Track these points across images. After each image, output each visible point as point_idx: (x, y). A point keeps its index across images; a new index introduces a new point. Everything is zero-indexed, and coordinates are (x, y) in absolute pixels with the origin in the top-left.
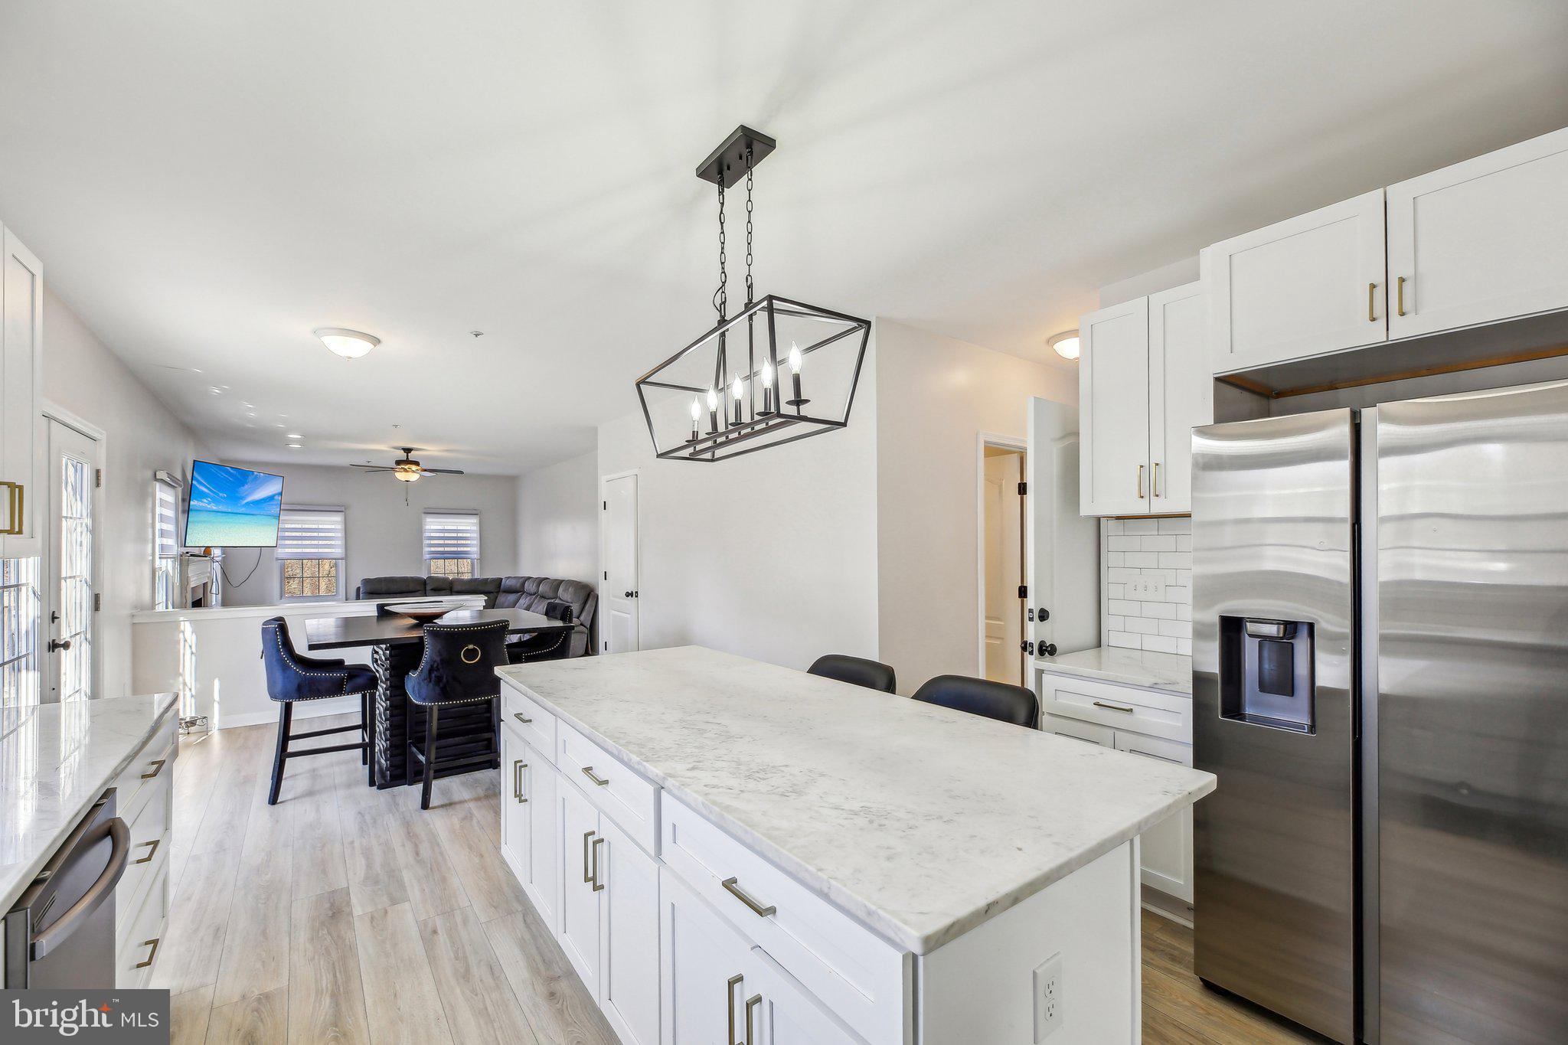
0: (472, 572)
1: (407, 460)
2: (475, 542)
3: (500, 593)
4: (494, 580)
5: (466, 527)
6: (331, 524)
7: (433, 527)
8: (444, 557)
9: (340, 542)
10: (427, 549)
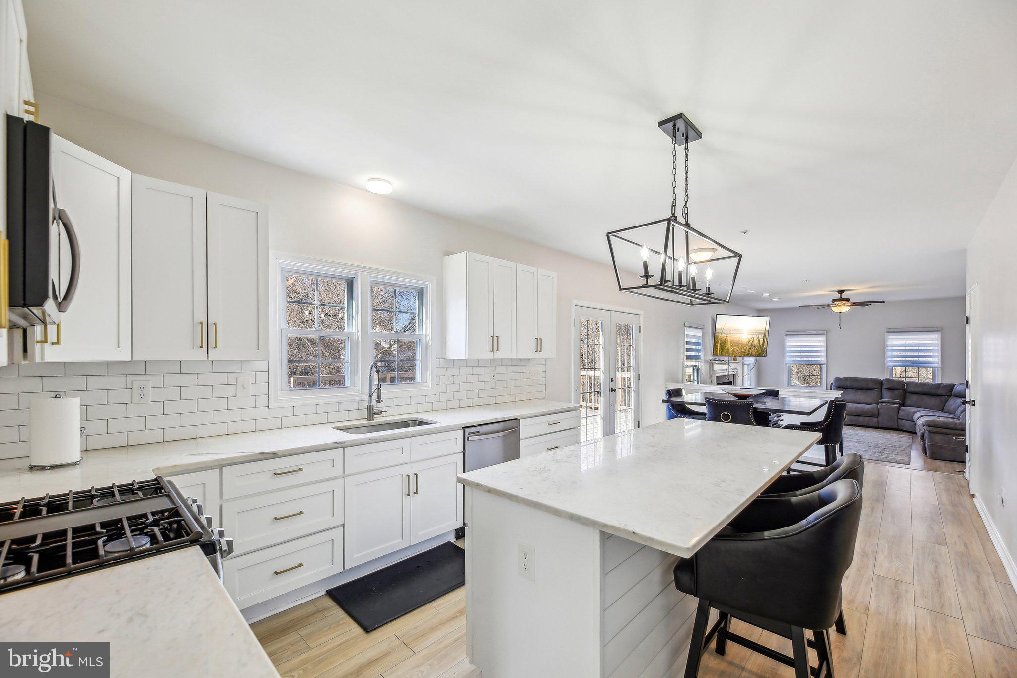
0: (933, 378)
1: (841, 298)
2: (936, 354)
3: (951, 397)
4: (947, 386)
5: (928, 342)
6: (818, 342)
7: (895, 343)
8: (906, 365)
9: (824, 354)
10: (890, 359)
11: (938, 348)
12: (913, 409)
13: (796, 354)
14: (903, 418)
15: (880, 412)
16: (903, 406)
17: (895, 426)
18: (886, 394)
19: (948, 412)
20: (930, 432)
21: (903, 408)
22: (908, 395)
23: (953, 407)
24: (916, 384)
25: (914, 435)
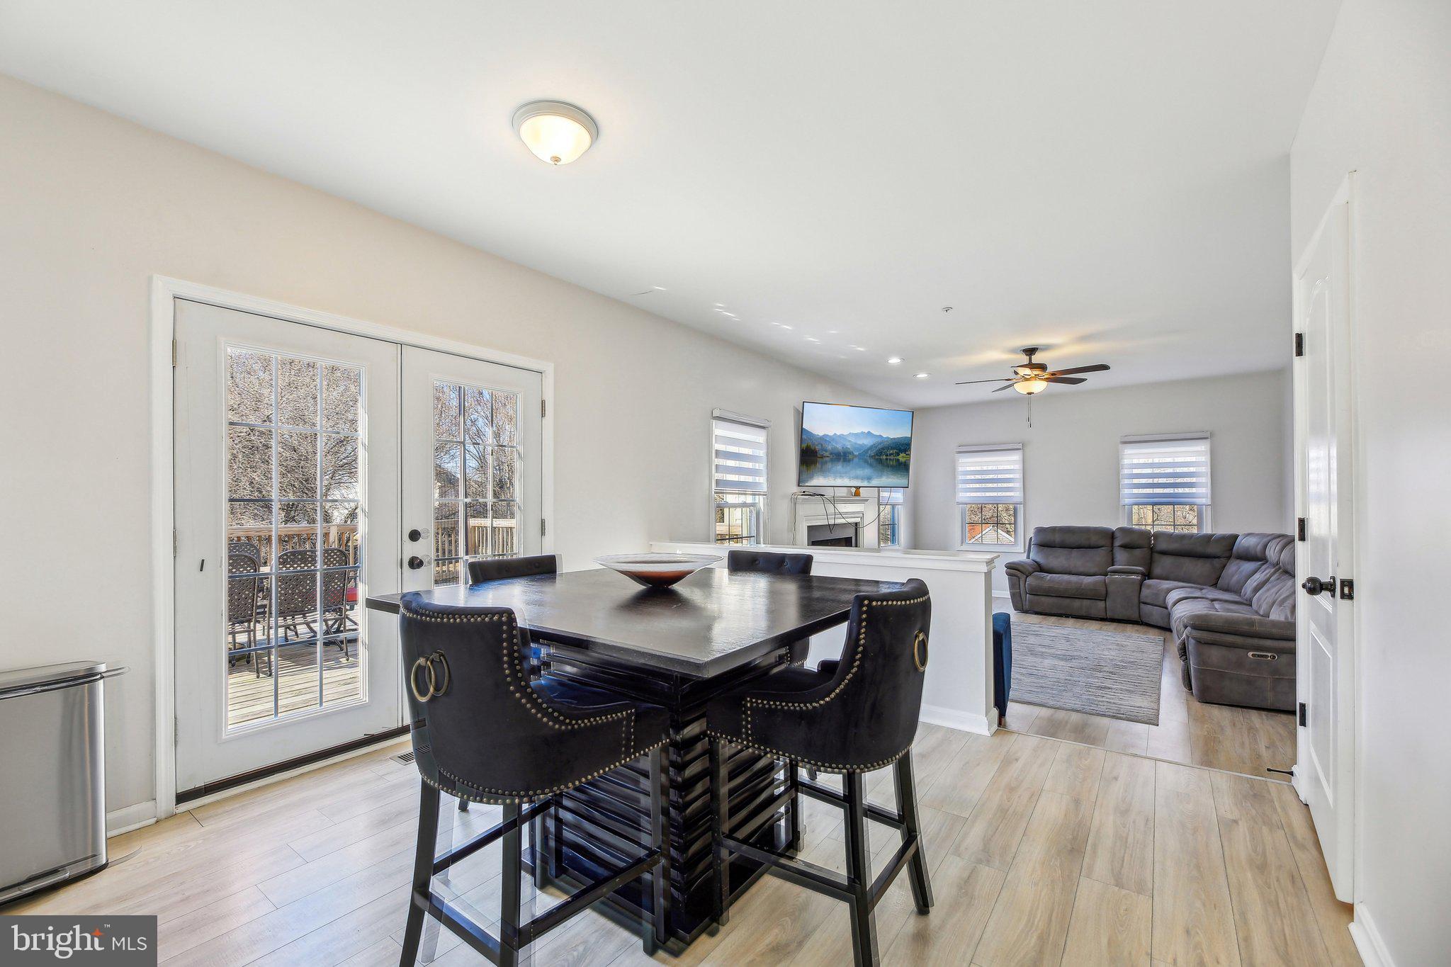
0: (1200, 525)
1: (1031, 363)
2: (1204, 480)
3: (1232, 560)
4: (1224, 538)
5: (1188, 459)
6: (1010, 463)
7: (1135, 461)
8: (1156, 503)
9: (1018, 485)
10: (1127, 491)
11: (1205, 469)
12: (1166, 584)
13: (971, 486)
14: (1148, 601)
15: (1110, 589)
16: (1149, 579)
17: (1135, 616)
18: (1120, 555)
19: (1227, 590)
20: (1199, 642)
21: (1148, 582)
22: (1156, 556)
23: (1235, 578)
24: (1170, 536)
25: (1168, 633)
